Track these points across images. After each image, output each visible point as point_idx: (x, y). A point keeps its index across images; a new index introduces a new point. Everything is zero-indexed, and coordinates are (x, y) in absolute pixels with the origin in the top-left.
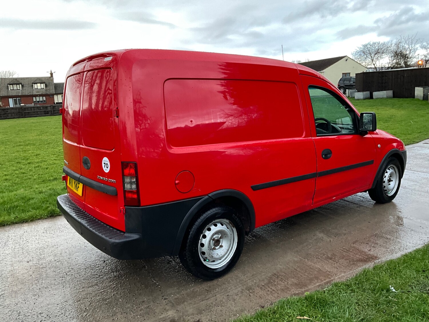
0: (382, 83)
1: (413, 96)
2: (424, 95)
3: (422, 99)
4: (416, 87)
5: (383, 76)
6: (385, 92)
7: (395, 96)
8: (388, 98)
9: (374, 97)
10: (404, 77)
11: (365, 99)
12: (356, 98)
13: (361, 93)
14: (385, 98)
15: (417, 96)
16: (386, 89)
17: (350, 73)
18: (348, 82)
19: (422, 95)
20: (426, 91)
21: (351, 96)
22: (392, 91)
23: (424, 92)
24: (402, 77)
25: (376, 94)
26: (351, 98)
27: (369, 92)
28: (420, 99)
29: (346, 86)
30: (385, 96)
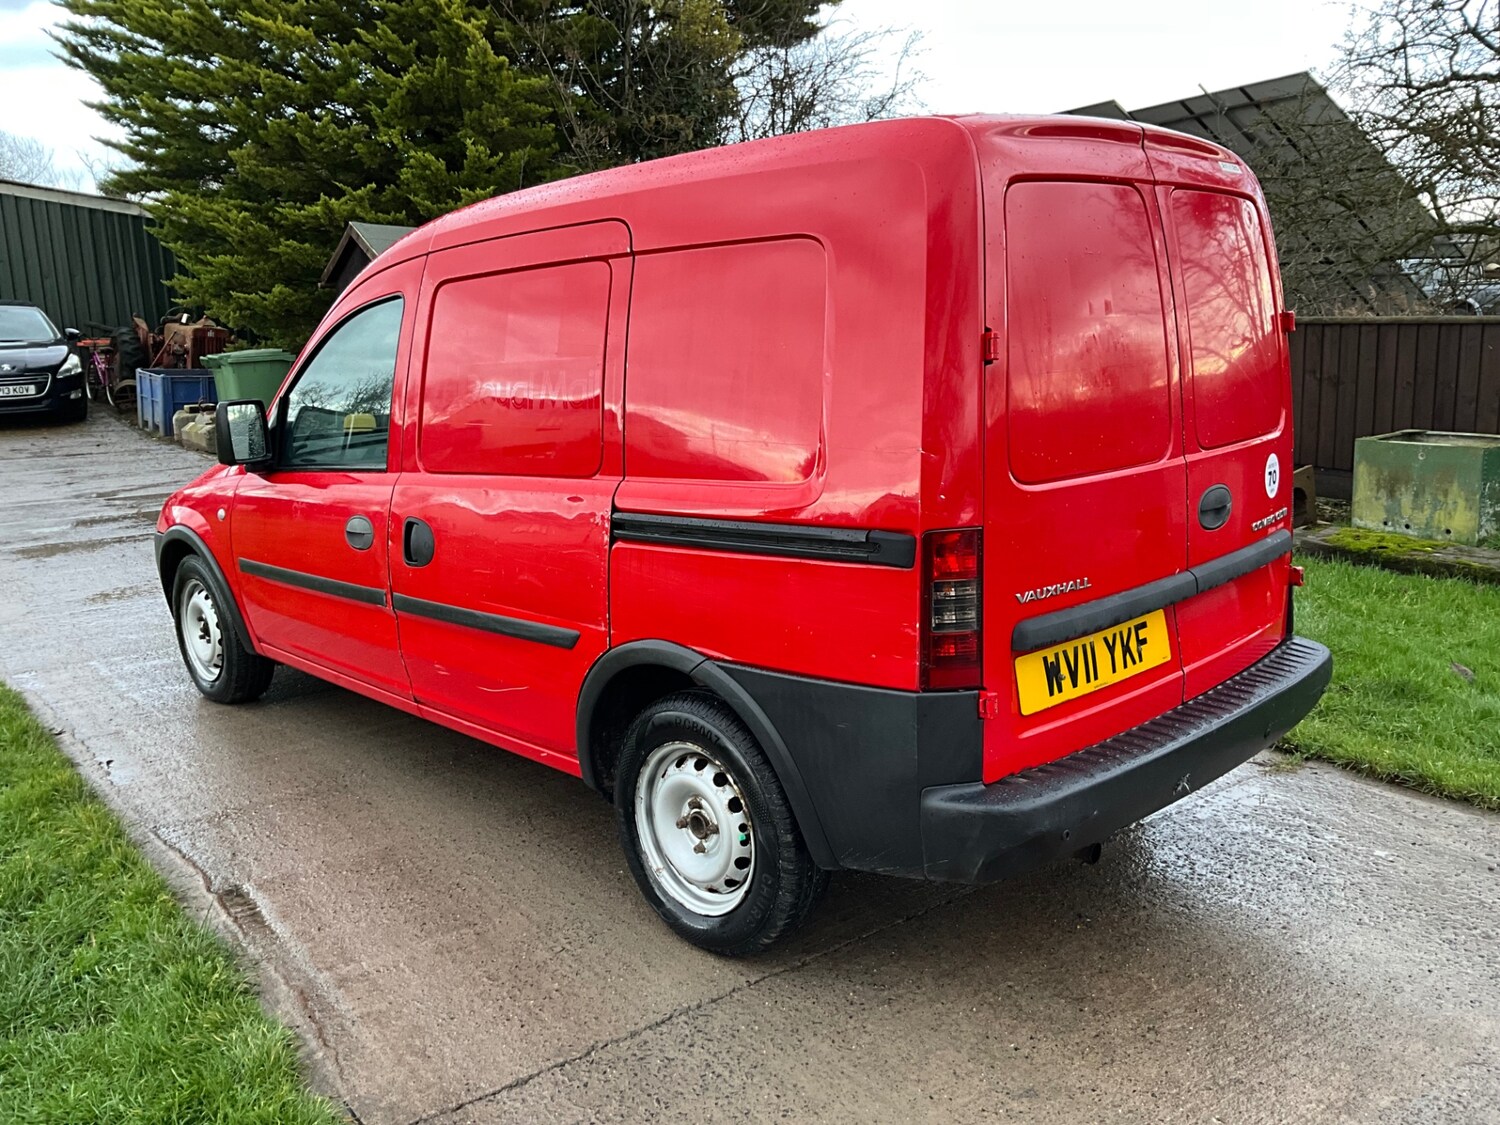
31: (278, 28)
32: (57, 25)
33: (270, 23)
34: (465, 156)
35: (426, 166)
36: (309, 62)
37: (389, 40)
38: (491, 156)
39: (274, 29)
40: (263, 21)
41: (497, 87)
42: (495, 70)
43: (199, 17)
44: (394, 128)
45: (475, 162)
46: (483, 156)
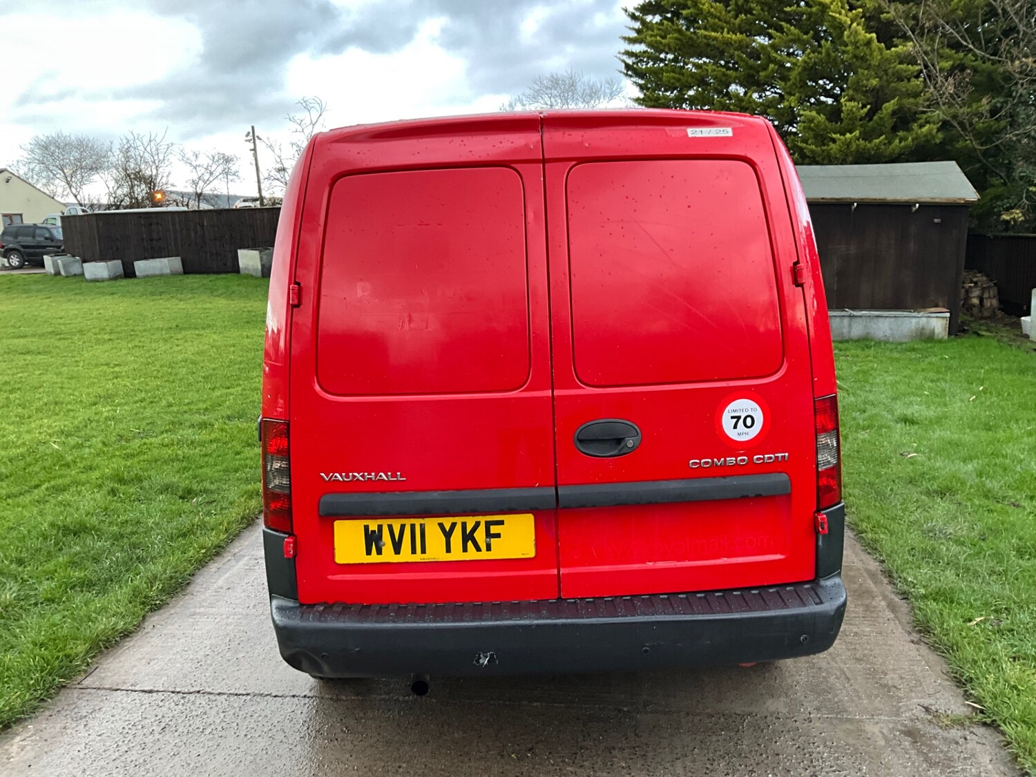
0: (152, 240)
1: (235, 269)
2: (263, 266)
3: (260, 274)
4: (240, 248)
5: (151, 224)
6: (165, 260)
7: (188, 270)
8: (174, 274)
9: (137, 273)
10: (203, 226)
11: (115, 278)
12: (88, 276)
13: (102, 264)
14: (167, 274)
15: (246, 268)
16: (163, 254)
17: (21, 215)
18: (30, 238)
19: (260, 267)
20: (264, 257)
21: (66, 271)
22: (179, 258)
23: (261, 261)
24: (198, 227)
25: (141, 266)
26: (67, 277)
27: (120, 261)
28: (254, 274)
29: (24, 247)
30: (168, 271)
31: (723, 37)
32: (619, 53)
33: (718, 35)
34: (842, 112)
35: (811, 120)
36: (742, 57)
37: (792, 34)
38: (862, 108)
39: (720, 39)
40: (713, 34)
41: (868, 57)
42: (865, 45)
43: (680, 37)
44: (794, 95)
45: (849, 114)
46: (854, 109)
